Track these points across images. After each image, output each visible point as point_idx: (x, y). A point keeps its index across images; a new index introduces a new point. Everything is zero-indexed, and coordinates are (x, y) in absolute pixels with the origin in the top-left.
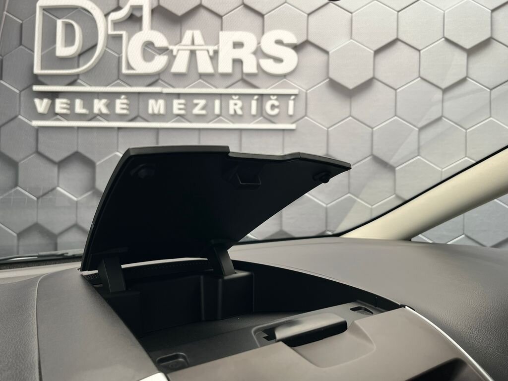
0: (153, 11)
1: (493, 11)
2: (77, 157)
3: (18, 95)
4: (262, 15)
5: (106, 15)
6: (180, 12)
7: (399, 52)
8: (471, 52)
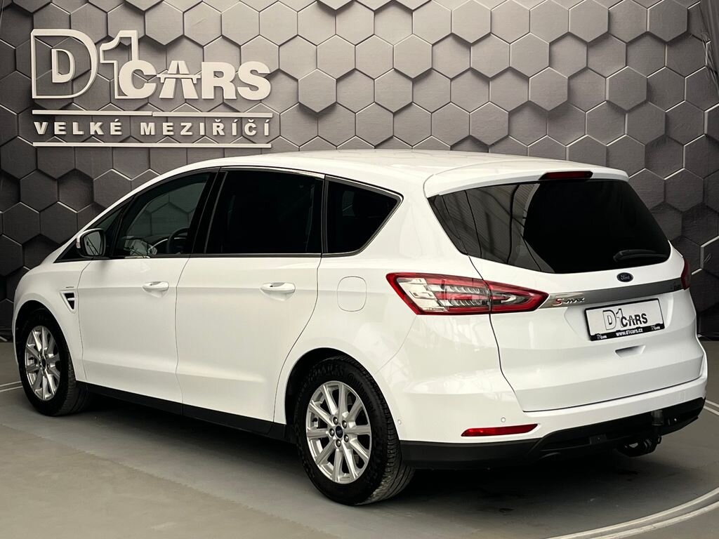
0: (140, 40)
1: (433, 45)
2: (75, 174)
3: (16, 117)
4: (239, 47)
5: (97, 44)
6: (164, 41)
7: (357, 80)
8: (416, 81)
